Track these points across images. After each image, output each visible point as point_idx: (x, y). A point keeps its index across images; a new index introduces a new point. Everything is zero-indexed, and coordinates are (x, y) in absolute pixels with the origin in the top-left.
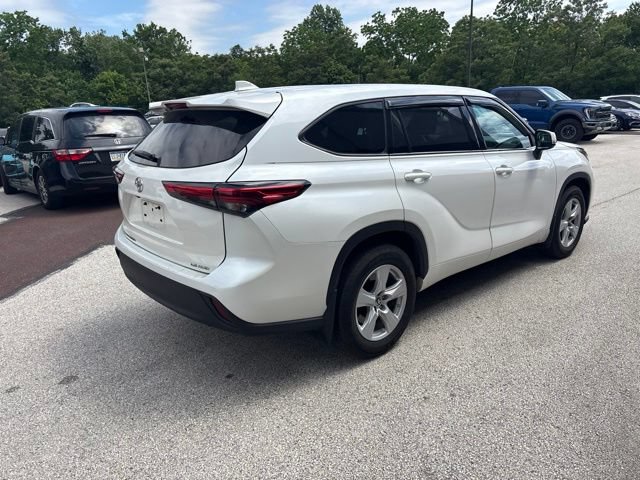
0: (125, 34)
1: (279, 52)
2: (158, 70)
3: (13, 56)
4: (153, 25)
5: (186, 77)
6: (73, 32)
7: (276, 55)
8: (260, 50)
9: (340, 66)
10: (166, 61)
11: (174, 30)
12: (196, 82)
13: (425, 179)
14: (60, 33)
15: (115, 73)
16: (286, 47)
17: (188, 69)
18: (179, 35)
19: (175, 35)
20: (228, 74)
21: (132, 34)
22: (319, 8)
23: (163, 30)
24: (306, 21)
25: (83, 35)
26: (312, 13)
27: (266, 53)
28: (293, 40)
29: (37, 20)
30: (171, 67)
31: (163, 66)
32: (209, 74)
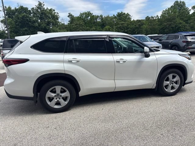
0: (114, 15)
1: (160, 18)
2: (120, 25)
3: (85, 23)
4: (122, 12)
5: (128, 27)
6: (101, 16)
7: (158, 18)
8: (152, 17)
9: (181, 21)
10: (123, 22)
11: (128, 13)
12: (131, 28)
13: (78, 61)
14: (98, 16)
15: (109, 27)
16: (162, 16)
17: (129, 25)
18: (129, 14)
19: (128, 15)
20: (141, 26)
21: (116, 15)
22: (177, 2)
23: (124, 14)
24: (172, 7)
25: (103, 17)
26: (174, 4)
27: (154, 18)
28: (165, 13)
29: (92, 14)
30: (124, 24)
31: (122, 24)
32: (135, 25)
